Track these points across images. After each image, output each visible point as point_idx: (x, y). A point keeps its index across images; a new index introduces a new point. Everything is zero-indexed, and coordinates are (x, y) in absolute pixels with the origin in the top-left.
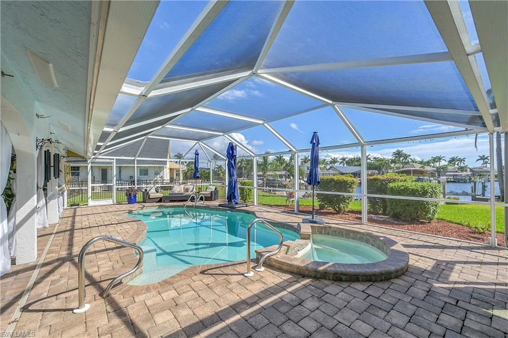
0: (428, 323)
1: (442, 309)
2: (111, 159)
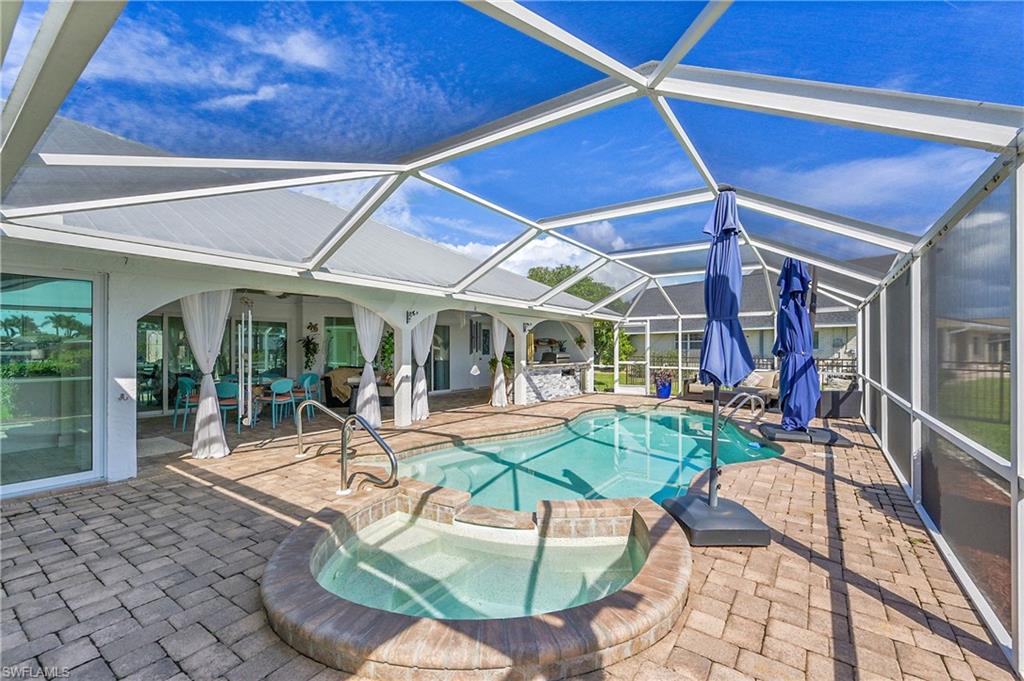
0: (96, 625)
1: (108, 663)
2: (642, 321)
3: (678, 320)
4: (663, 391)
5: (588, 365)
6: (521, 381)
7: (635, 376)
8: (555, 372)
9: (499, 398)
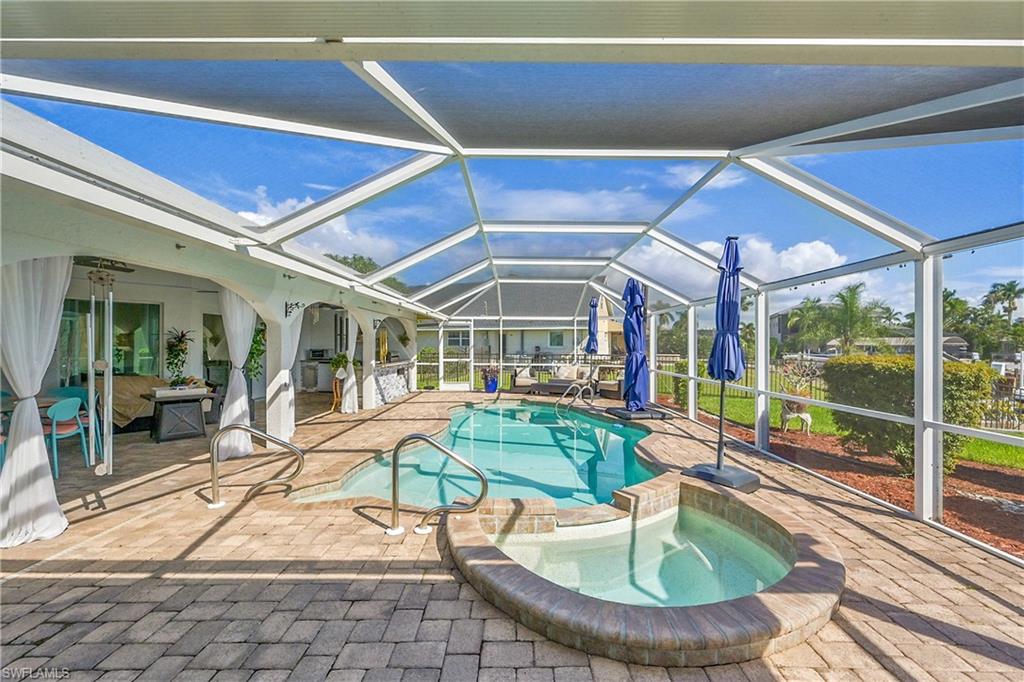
2: (467, 320)
3: (499, 320)
4: (491, 386)
5: (413, 363)
6: (370, 382)
7: (456, 372)
8: (393, 372)
9: (349, 404)
